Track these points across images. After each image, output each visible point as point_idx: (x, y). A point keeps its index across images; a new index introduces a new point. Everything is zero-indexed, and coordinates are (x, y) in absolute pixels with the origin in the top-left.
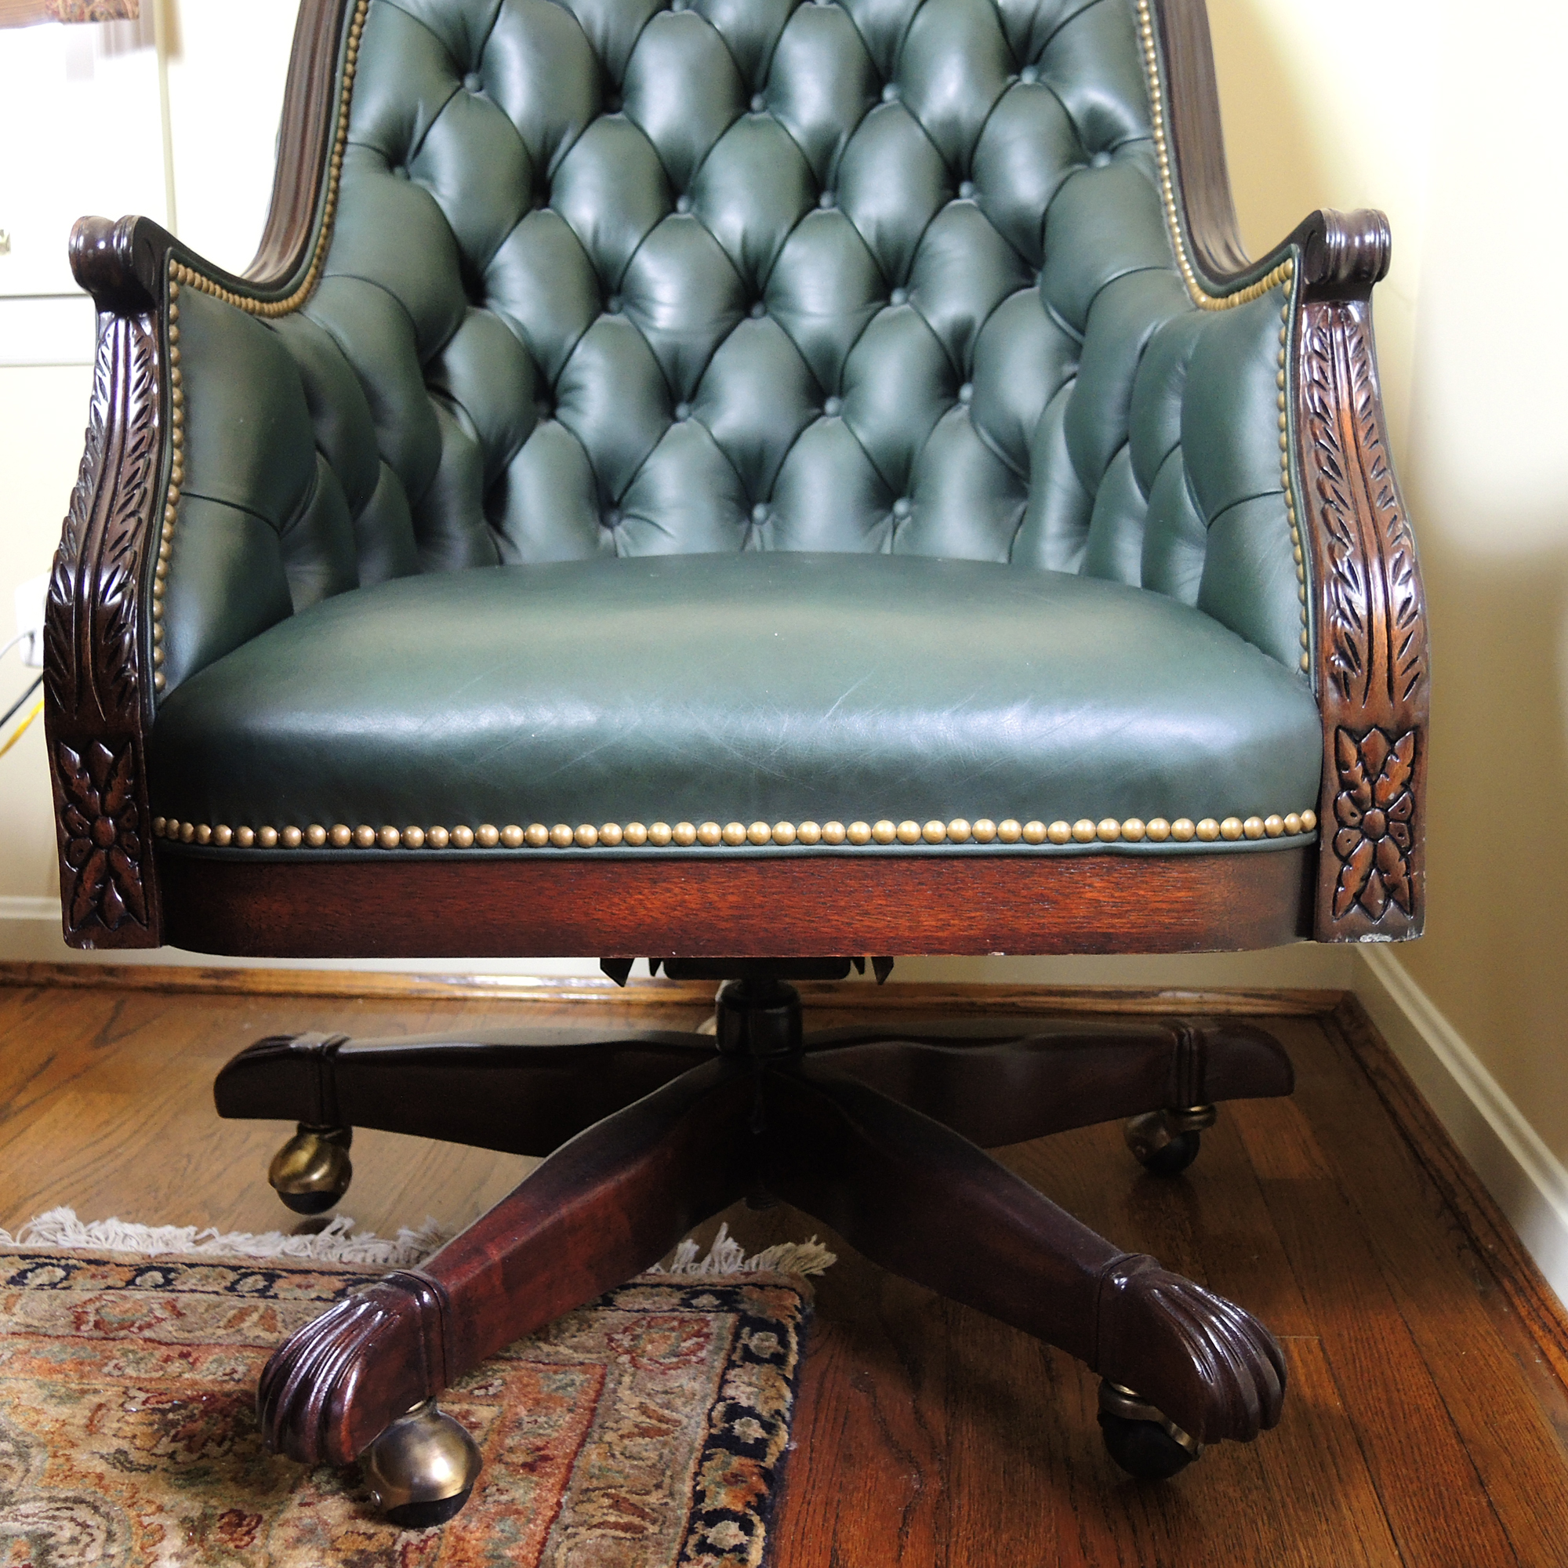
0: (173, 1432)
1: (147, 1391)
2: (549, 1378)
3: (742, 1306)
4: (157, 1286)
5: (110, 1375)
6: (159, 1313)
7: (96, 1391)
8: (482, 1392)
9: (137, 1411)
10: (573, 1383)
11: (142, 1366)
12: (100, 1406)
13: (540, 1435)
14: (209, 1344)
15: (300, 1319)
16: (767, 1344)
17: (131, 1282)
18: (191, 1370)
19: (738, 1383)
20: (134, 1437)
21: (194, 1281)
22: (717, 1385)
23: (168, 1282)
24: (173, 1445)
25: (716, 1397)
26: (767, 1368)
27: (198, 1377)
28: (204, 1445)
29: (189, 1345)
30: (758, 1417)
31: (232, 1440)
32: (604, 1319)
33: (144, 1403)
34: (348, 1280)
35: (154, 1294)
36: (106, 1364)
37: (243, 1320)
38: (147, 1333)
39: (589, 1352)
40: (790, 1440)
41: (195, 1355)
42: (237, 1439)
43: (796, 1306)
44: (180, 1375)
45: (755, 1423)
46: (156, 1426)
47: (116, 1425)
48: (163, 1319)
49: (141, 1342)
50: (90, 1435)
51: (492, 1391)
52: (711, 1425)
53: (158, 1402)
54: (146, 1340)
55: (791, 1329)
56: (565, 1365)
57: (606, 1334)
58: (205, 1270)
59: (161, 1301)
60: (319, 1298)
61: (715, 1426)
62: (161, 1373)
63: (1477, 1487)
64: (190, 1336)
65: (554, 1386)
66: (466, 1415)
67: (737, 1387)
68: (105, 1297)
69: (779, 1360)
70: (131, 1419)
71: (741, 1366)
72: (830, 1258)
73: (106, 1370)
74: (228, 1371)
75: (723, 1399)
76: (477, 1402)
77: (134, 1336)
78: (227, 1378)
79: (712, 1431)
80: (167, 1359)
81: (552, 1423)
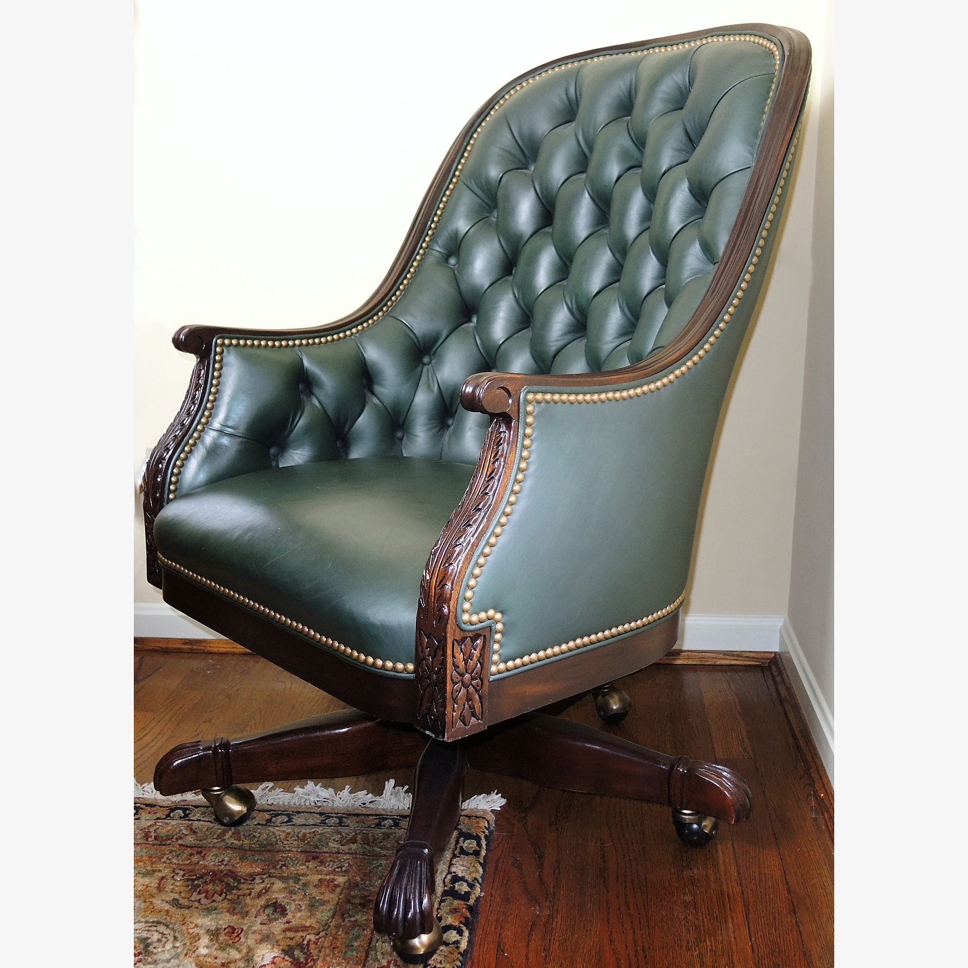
0: (198, 890)
1: (184, 870)
2: (370, 863)
3: (460, 827)
4: (181, 818)
5: (165, 862)
6: (184, 832)
7: (160, 871)
8: (339, 870)
9: (180, 880)
10: (381, 865)
11: (179, 858)
12: (163, 878)
13: (367, 890)
14: (210, 847)
15: (252, 834)
16: (471, 845)
17: (168, 816)
18: (203, 860)
19: (457, 865)
20: (181, 892)
21: (198, 815)
22: (448, 866)
23: (186, 815)
24: (198, 896)
25: (447, 872)
26: (471, 858)
27: (206, 863)
28: (213, 896)
29: (201, 847)
30: (466, 881)
31: (225, 893)
32: (395, 833)
33: (183, 876)
34: (272, 814)
35: (180, 822)
36: (163, 857)
37: (225, 835)
38: (180, 842)
39: (388, 850)
40: (481, 892)
41: (204, 853)
42: (228, 893)
43: (485, 826)
44: (198, 862)
45: (465, 884)
46: (190, 887)
47: (171, 887)
48: (187, 835)
49: (178, 846)
50: (160, 891)
51: (344, 869)
52: (445, 886)
53: (189, 876)
54: (180, 845)
55: (483, 838)
56: (377, 856)
57: (396, 841)
58: (203, 809)
59: (184, 825)
60: (258, 824)
61: (447, 886)
62: (189, 861)
63: (793, 914)
64: (201, 843)
65: (372, 867)
66: (333, 880)
67: (457, 867)
68: (157, 824)
69: (477, 853)
70: (178, 884)
71: (459, 857)
72: (503, 801)
73: (163, 860)
74: (220, 860)
75: (451, 873)
76: (337, 874)
77: (174, 843)
78: (220, 864)
79: (445, 888)
80: (191, 855)
81: (372, 884)
